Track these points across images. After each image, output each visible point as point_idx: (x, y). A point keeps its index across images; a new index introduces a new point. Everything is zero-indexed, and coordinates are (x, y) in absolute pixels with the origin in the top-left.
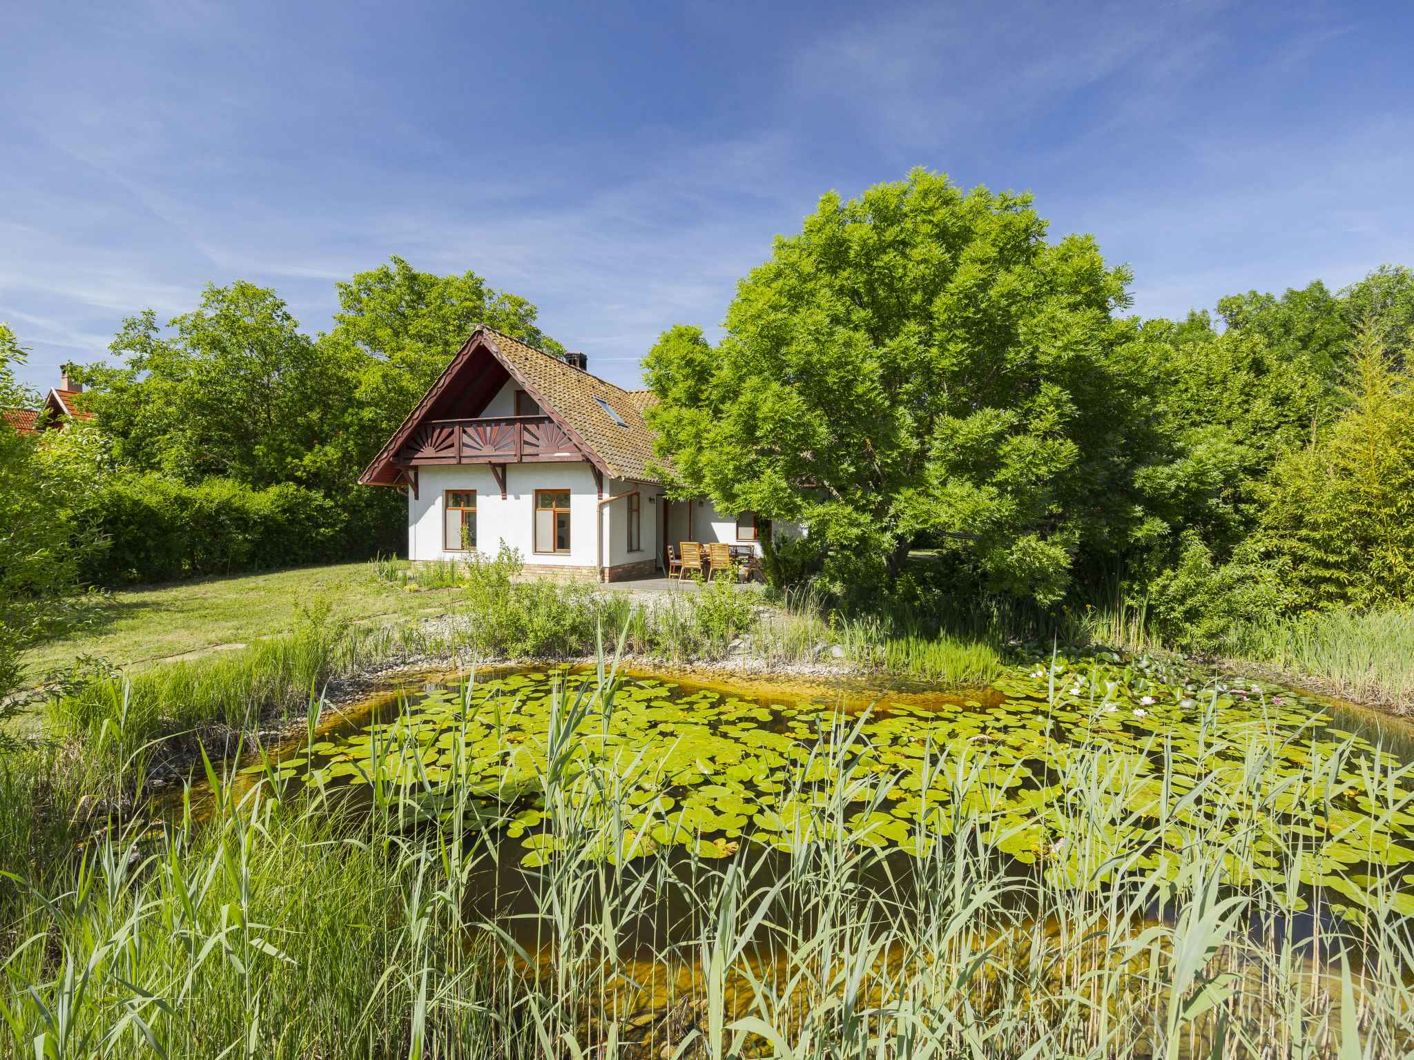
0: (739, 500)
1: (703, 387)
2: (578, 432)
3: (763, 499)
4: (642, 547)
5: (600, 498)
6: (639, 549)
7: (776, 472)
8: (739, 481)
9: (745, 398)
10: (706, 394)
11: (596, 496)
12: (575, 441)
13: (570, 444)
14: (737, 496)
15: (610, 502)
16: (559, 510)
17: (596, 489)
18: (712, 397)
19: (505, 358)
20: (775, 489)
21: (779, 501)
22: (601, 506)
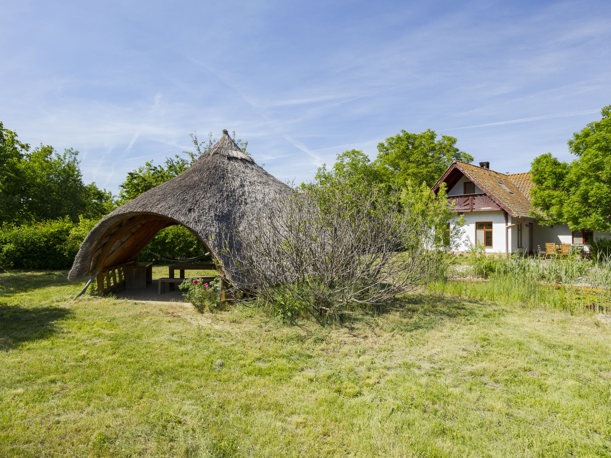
0: (582, 225)
1: (560, 182)
2: (499, 199)
3: (592, 224)
4: (523, 246)
5: (507, 225)
6: (521, 247)
7: (597, 214)
8: (581, 217)
9: (583, 188)
10: (562, 184)
11: (505, 224)
12: (497, 202)
13: (495, 204)
14: (580, 223)
15: (511, 227)
16: (486, 230)
17: (505, 221)
18: (565, 185)
19: (466, 172)
20: (597, 220)
21: (599, 224)
22: (507, 228)
